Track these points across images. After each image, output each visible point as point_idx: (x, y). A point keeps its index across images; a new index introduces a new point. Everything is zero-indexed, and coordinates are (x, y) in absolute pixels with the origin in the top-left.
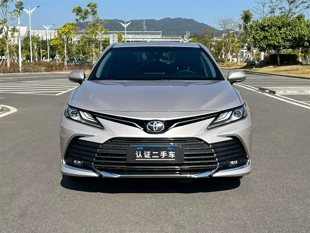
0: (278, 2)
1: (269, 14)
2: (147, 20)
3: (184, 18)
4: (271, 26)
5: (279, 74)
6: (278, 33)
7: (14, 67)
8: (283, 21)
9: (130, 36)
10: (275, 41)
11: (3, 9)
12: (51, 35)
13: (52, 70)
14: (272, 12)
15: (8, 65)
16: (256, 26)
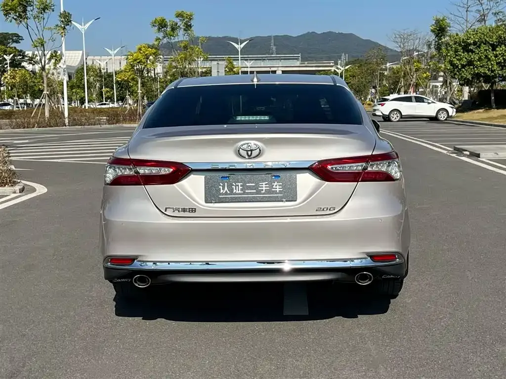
0: (492, 3)
1: (476, 23)
2: (276, 37)
3: (337, 32)
4: (480, 45)
5: (492, 123)
6: (491, 55)
7: (56, 117)
8: (499, 35)
9: (248, 64)
10: (486, 68)
11: (38, 24)
12: (120, 64)
13: (118, 122)
14: (482, 19)
15: (47, 114)
16: (455, 44)
